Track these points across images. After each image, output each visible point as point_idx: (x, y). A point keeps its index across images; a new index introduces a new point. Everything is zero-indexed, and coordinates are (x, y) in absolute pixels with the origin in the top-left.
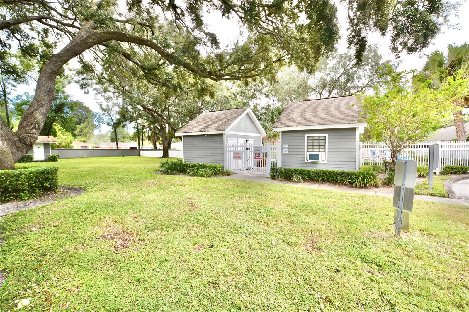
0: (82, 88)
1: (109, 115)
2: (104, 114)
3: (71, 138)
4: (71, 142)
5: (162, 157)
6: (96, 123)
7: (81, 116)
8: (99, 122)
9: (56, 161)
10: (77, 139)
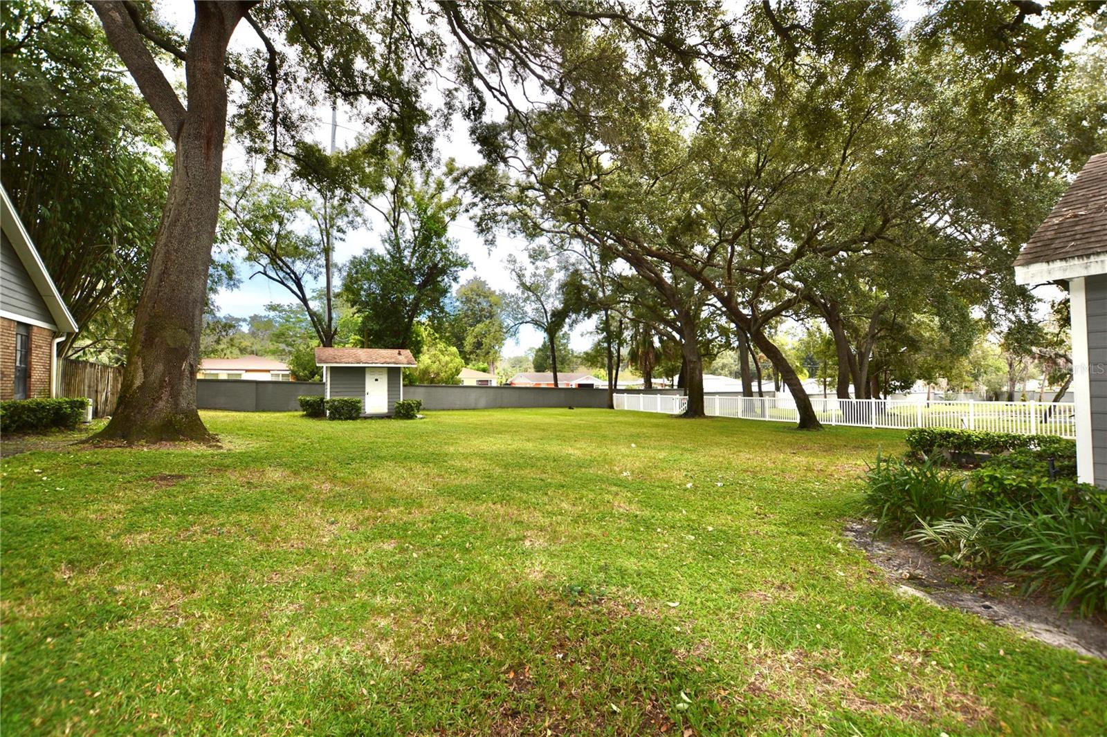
0: (482, 231)
1: (539, 299)
2: (528, 298)
3: (459, 360)
4: (458, 372)
5: (685, 416)
6: (509, 322)
7: (480, 311)
8: (516, 319)
9: (412, 417)
10: (470, 366)
